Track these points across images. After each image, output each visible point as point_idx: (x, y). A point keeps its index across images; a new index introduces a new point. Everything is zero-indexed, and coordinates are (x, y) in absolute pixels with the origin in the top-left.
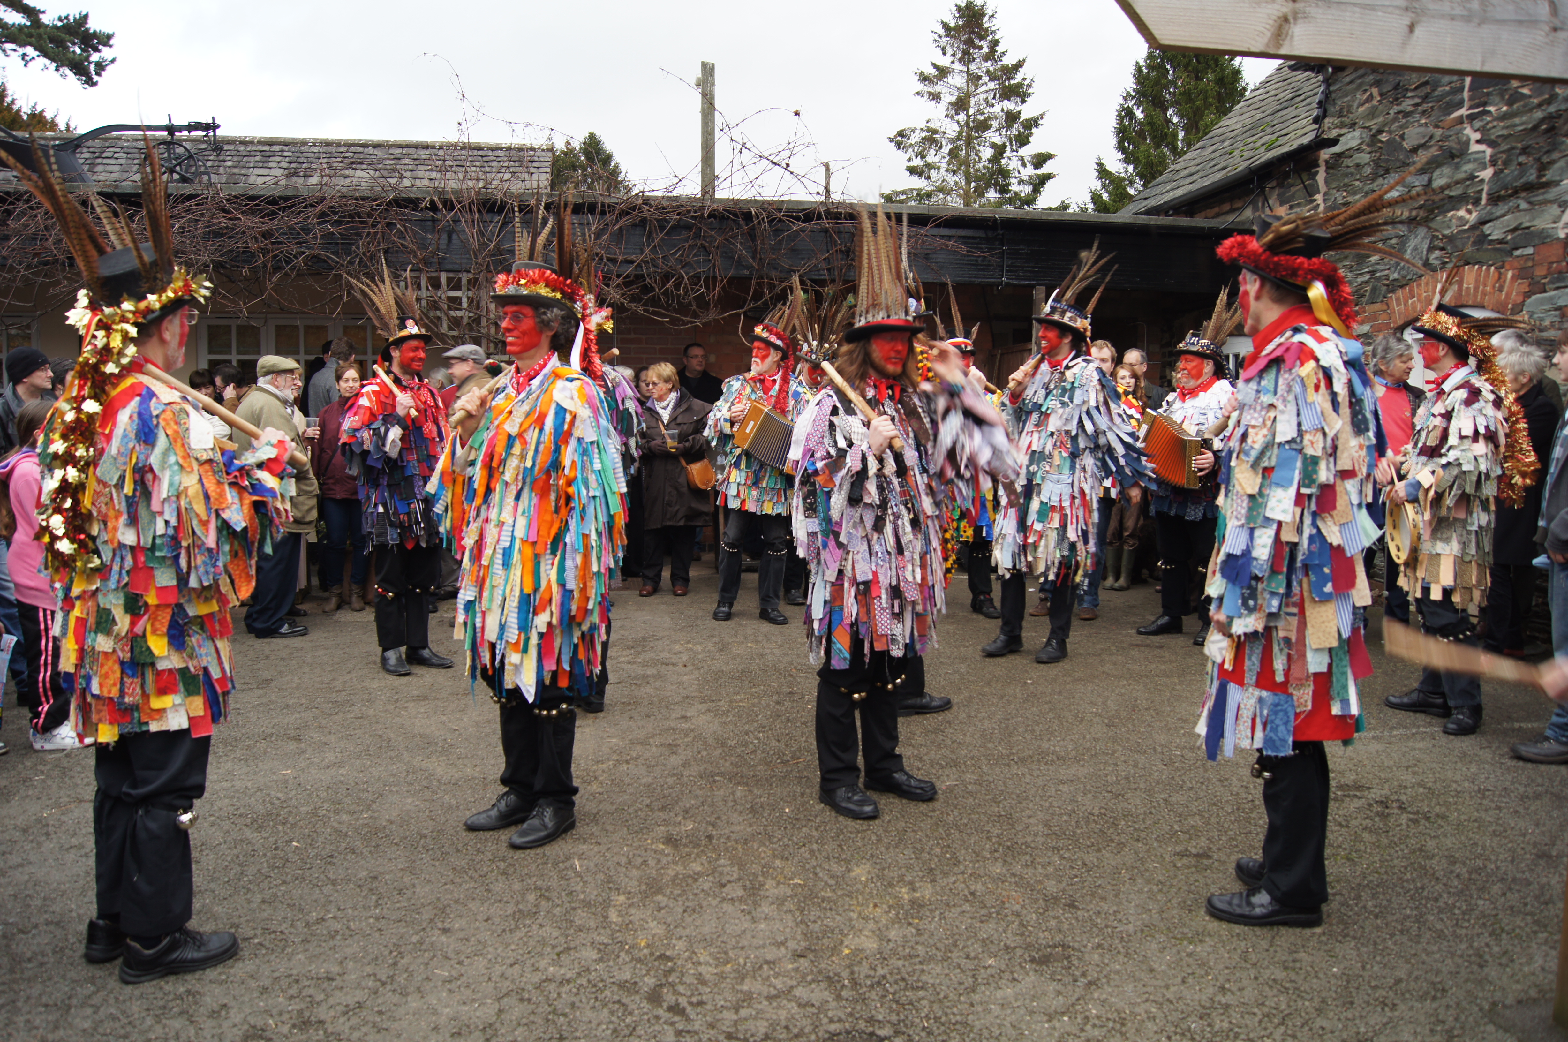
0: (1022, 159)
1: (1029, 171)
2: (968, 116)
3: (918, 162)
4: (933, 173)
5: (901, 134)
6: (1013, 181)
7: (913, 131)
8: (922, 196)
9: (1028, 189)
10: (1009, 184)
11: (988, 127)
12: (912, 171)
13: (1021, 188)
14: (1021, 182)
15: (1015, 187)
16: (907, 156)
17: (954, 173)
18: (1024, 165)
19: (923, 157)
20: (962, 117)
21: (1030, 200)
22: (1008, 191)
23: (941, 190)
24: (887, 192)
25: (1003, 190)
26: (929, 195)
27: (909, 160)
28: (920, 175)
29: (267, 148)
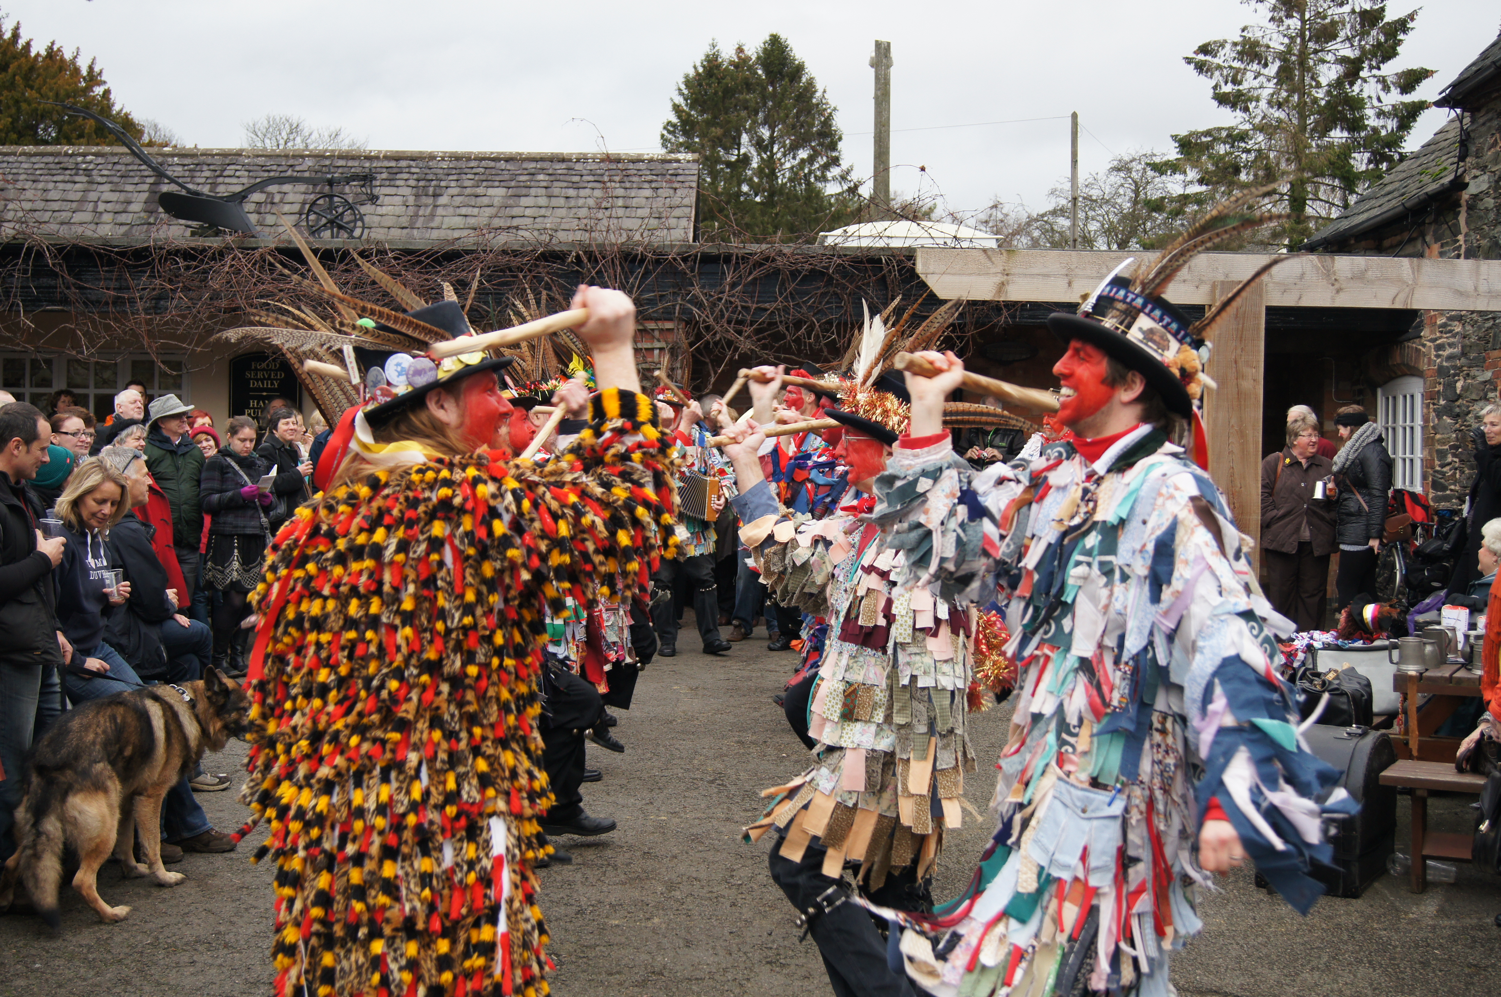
0: (1382, 81)
1: (1394, 98)
2: (1303, 21)
3: (1228, 88)
4: (1252, 106)
5: (1204, 49)
6: (1369, 112)
7: (1222, 45)
8: (1236, 137)
9: (1392, 124)
10: (1362, 118)
11: (1334, 37)
12: (1222, 99)
13: (1381, 122)
14: (1381, 114)
15: (1372, 122)
16: (1213, 83)
17: (1280, 106)
18: (1386, 88)
19: (1235, 82)
20: (1294, 23)
21: (1394, 141)
22: (1365, 127)
23: (1261, 128)
24: (1183, 133)
25: (1355, 125)
26: (1243, 137)
27: (1215, 88)
28: (1234, 106)
29: (393, 164)
